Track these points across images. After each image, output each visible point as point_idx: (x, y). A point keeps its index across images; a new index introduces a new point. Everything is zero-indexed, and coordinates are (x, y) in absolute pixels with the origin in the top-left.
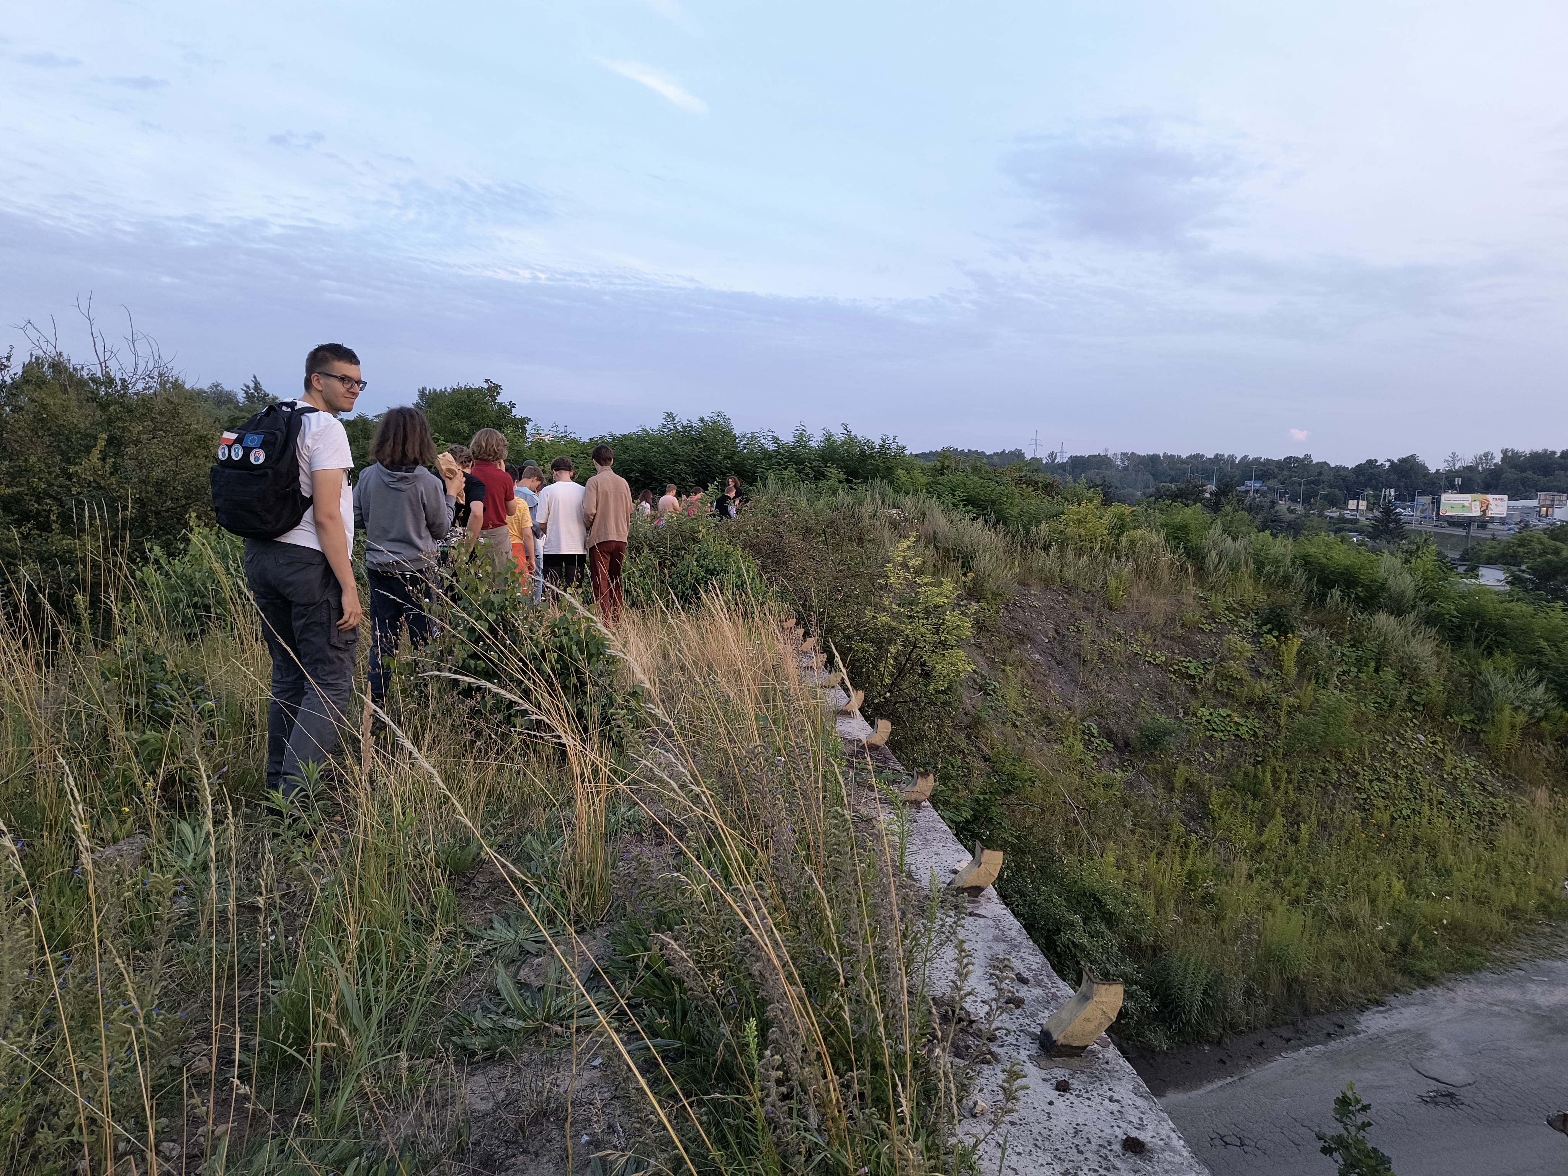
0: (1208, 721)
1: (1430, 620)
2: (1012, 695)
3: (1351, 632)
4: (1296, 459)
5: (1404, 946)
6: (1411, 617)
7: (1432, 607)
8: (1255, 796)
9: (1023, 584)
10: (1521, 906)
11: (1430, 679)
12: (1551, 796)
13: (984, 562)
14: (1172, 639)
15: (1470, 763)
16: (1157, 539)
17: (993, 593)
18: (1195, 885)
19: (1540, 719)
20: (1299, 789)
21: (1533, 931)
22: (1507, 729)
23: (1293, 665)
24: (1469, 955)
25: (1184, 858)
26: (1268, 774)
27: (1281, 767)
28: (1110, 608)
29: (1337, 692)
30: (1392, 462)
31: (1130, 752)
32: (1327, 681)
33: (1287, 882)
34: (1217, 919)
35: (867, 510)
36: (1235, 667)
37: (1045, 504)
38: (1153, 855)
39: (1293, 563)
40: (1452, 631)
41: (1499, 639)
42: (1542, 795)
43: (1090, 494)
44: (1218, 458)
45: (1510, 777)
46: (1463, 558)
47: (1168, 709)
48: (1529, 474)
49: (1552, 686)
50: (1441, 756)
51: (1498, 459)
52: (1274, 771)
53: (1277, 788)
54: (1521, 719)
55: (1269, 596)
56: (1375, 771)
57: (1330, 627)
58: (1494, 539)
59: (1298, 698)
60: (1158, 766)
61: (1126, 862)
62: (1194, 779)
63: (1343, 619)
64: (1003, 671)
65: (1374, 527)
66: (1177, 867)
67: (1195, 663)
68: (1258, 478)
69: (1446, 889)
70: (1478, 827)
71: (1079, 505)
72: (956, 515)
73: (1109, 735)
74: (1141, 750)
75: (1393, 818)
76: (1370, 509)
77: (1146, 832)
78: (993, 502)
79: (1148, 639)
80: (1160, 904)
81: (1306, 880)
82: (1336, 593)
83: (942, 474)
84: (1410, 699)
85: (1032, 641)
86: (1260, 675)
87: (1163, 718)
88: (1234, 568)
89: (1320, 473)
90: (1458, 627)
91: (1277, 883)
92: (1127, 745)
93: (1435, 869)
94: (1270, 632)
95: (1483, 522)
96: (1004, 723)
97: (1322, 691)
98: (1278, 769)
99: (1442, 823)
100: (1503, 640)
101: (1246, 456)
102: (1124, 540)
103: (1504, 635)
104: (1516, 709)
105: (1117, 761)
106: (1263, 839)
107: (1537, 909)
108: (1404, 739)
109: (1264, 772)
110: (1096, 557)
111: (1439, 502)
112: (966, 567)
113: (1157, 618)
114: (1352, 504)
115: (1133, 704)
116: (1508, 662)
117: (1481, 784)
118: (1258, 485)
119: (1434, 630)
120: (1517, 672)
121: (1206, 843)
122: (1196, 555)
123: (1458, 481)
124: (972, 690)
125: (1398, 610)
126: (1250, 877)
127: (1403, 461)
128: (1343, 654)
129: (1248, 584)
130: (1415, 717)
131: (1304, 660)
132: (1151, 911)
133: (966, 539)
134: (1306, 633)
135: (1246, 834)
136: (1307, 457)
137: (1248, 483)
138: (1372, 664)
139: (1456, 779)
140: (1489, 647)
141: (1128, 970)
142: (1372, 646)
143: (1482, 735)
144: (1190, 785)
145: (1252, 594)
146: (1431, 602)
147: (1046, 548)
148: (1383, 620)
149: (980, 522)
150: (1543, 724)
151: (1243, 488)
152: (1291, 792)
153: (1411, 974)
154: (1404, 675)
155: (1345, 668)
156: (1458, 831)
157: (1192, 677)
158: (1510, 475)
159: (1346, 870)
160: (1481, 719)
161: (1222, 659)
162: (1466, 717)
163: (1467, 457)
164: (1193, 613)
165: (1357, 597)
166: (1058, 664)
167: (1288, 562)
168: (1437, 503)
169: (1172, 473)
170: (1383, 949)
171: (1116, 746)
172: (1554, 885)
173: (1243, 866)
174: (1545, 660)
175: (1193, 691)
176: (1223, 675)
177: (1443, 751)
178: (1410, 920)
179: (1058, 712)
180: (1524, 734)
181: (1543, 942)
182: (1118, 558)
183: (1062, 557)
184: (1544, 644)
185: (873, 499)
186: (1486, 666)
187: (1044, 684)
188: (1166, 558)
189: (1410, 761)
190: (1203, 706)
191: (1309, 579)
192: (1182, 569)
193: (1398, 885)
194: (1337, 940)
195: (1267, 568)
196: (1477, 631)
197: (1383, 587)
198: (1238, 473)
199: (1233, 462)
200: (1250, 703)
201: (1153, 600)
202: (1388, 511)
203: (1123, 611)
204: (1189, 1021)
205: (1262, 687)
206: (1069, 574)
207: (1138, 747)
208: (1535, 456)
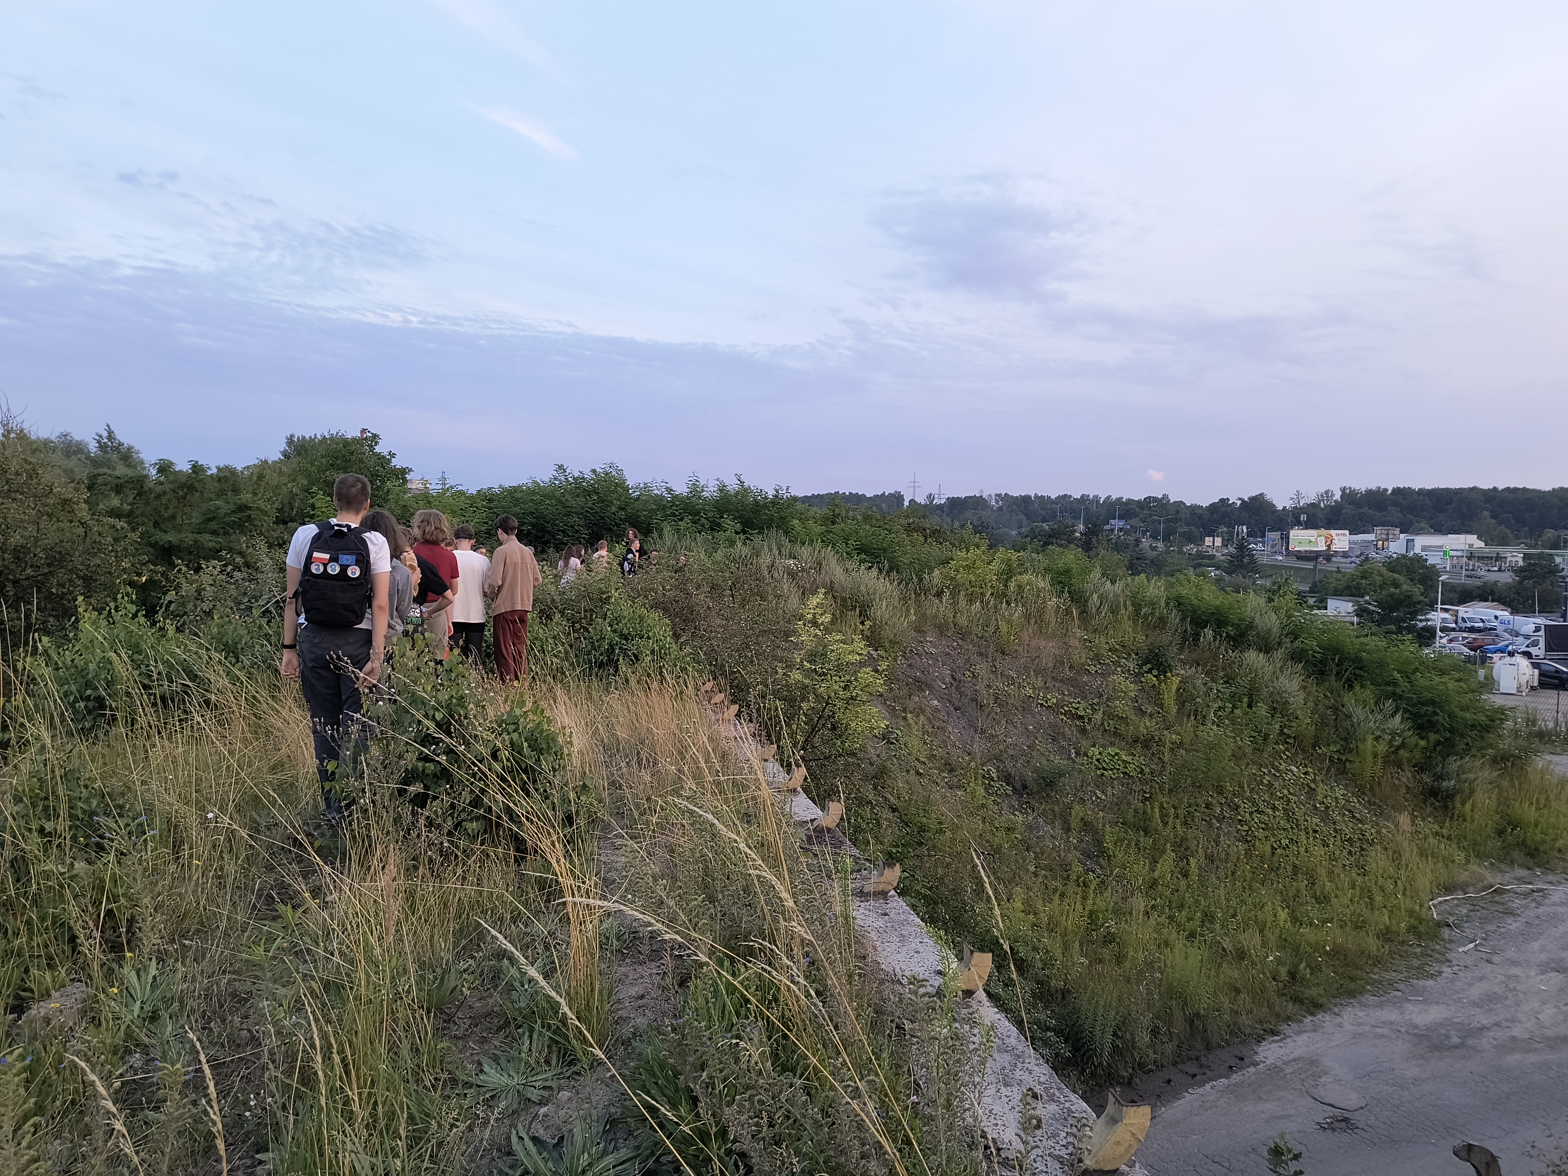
0: (1098, 760)
1: (1296, 656)
2: (914, 742)
3: (1224, 669)
4: (1155, 499)
5: (1292, 975)
6: (1279, 654)
7: (1297, 643)
8: (1146, 832)
9: (919, 631)
10: (1394, 928)
11: (1299, 712)
12: (1413, 822)
13: (881, 611)
14: (1062, 681)
15: (1340, 792)
16: (1043, 583)
17: (891, 641)
18: (1096, 925)
19: (1398, 748)
20: (1186, 823)
21: (1406, 952)
22: (1370, 758)
23: (1172, 703)
24: (1352, 979)
25: (1085, 898)
26: (1157, 810)
27: (1168, 803)
28: (1003, 653)
29: (1215, 728)
30: (1243, 500)
31: (1028, 794)
32: (1204, 717)
33: (1182, 916)
34: (1120, 959)
35: (765, 560)
36: (1121, 706)
37: (935, 550)
38: (1057, 897)
39: (1167, 604)
40: (1315, 665)
41: (1358, 672)
42: (1404, 820)
43: (977, 540)
44: (1084, 499)
45: (1375, 803)
46: (1312, 591)
47: (1062, 750)
48: (1365, 510)
49: (1407, 715)
50: (1313, 786)
51: (1337, 496)
52: (1162, 807)
53: (1166, 824)
54: (1382, 748)
55: (1147, 636)
56: (1254, 803)
57: (1205, 665)
58: (1339, 572)
59: (1179, 734)
60: (1056, 808)
61: (1030, 906)
62: (1089, 819)
63: (1215, 657)
64: (905, 718)
65: (1230, 562)
66: (1079, 907)
67: (1083, 704)
68: (1121, 518)
69: (1327, 916)
70: (1350, 853)
71: (968, 551)
72: (849, 565)
73: (1008, 779)
74: (1039, 792)
75: (1273, 848)
76: (1225, 545)
77: (1048, 873)
78: (885, 550)
79: (1040, 683)
80: (1066, 948)
81: (1199, 914)
82: (1209, 632)
83: (833, 523)
84: (1281, 733)
85: (930, 687)
86: (1143, 713)
87: (1057, 759)
88: (1114, 611)
89: (1177, 512)
90: (1321, 662)
91: (1171, 918)
92: (1025, 787)
93: (1314, 896)
94: (1150, 671)
95: (1328, 556)
96: (908, 771)
97: (1201, 728)
98: (1165, 805)
99: (1319, 851)
100: (1362, 673)
101: (1109, 497)
102: (1012, 585)
103: (1361, 669)
104: (1377, 738)
105: (1016, 804)
106: (1156, 874)
107: (1408, 931)
108: (1278, 771)
109: (1152, 808)
110: (988, 603)
111: (1288, 538)
112: (864, 615)
113: (1048, 662)
114: (1208, 541)
115: (1029, 747)
116: (1368, 693)
117: (1350, 811)
118: (1121, 523)
119: (1300, 666)
120: (1376, 703)
121: (1103, 882)
122: (1079, 599)
123: (1303, 517)
124: (876, 740)
125: (1266, 648)
126: (1147, 913)
127: (1252, 499)
128: (1218, 691)
129: (1128, 626)
130: (1287, 749)
131: (1183, 698)
132: (1058, 952)
133: (862, 588)
134: (1183, 672)
135: (1140, 869)
136: (1165, 496)
137: (1112, 522)
138: (1246, 700)
139: (1327, 808)
140: (1348, 680)
141: (1042, 1017)
142: (1245, 682)
143: (1348, 764)
144: (1086, 825)
145: (1132, 635)
146: (1296, 639)
147: (939, 594)
148: (1253, 658)
149: (874, 572)
150: (1401, 752)
151: (1107, 527)
152: (1179, 827)
153: (1301, 1002)
154: (1274, 709)
155: (1221, 704)
156: (1333, 858)
157: (1081, 718)
158: (1349, 510)
159: (1233, 903)
160: (1346, 750)
161: (1108, 699)
162: (1333, 748)
163: (1310, 496)
164: (1080, 656)
165: (1228, 636)
166: (956, 709)
167: (1163, 605)
168: (1286, 538)
169: (1043, 512)
170: (1274, 979)
171: (1014, 788)
172: (1421, 906)
173: (1139, 903)
174: (1399, 691)
175: (1083, 731)
176: (1111, 715)
177: (1314, 781)
178: (1296, 949)
179: (959, 757)
180: (1384, 762)
181: (1416, 963)
182: (1008, 603)
183: (955, 603)
184: (1397, 675)
185: (771, 550)
186: (1348, 698)
187: (943, 729)
188: (1052, 602)
189: (1286, 792)
190: (1094, 746)
191: (1183, 620)
192: (1068, 612)
193: (1283, 915)
194: (1231, 972)
195: (1144, 610)
196: (1337, 665)
197: (1251, 626)
198: (1103, 512)
199: (1098, 501)
200: (1136, 741)
201: (1043, 643)
202: (1241, 547)
203: (1015, 655)
204: (1101, 1064)
205: (1146, 726)
206: (962, 620)
207: (1035, 789)
208: (1370, 493)
